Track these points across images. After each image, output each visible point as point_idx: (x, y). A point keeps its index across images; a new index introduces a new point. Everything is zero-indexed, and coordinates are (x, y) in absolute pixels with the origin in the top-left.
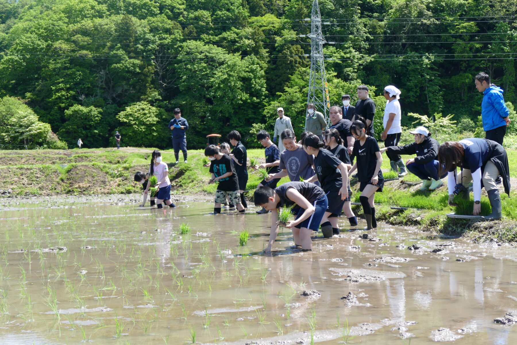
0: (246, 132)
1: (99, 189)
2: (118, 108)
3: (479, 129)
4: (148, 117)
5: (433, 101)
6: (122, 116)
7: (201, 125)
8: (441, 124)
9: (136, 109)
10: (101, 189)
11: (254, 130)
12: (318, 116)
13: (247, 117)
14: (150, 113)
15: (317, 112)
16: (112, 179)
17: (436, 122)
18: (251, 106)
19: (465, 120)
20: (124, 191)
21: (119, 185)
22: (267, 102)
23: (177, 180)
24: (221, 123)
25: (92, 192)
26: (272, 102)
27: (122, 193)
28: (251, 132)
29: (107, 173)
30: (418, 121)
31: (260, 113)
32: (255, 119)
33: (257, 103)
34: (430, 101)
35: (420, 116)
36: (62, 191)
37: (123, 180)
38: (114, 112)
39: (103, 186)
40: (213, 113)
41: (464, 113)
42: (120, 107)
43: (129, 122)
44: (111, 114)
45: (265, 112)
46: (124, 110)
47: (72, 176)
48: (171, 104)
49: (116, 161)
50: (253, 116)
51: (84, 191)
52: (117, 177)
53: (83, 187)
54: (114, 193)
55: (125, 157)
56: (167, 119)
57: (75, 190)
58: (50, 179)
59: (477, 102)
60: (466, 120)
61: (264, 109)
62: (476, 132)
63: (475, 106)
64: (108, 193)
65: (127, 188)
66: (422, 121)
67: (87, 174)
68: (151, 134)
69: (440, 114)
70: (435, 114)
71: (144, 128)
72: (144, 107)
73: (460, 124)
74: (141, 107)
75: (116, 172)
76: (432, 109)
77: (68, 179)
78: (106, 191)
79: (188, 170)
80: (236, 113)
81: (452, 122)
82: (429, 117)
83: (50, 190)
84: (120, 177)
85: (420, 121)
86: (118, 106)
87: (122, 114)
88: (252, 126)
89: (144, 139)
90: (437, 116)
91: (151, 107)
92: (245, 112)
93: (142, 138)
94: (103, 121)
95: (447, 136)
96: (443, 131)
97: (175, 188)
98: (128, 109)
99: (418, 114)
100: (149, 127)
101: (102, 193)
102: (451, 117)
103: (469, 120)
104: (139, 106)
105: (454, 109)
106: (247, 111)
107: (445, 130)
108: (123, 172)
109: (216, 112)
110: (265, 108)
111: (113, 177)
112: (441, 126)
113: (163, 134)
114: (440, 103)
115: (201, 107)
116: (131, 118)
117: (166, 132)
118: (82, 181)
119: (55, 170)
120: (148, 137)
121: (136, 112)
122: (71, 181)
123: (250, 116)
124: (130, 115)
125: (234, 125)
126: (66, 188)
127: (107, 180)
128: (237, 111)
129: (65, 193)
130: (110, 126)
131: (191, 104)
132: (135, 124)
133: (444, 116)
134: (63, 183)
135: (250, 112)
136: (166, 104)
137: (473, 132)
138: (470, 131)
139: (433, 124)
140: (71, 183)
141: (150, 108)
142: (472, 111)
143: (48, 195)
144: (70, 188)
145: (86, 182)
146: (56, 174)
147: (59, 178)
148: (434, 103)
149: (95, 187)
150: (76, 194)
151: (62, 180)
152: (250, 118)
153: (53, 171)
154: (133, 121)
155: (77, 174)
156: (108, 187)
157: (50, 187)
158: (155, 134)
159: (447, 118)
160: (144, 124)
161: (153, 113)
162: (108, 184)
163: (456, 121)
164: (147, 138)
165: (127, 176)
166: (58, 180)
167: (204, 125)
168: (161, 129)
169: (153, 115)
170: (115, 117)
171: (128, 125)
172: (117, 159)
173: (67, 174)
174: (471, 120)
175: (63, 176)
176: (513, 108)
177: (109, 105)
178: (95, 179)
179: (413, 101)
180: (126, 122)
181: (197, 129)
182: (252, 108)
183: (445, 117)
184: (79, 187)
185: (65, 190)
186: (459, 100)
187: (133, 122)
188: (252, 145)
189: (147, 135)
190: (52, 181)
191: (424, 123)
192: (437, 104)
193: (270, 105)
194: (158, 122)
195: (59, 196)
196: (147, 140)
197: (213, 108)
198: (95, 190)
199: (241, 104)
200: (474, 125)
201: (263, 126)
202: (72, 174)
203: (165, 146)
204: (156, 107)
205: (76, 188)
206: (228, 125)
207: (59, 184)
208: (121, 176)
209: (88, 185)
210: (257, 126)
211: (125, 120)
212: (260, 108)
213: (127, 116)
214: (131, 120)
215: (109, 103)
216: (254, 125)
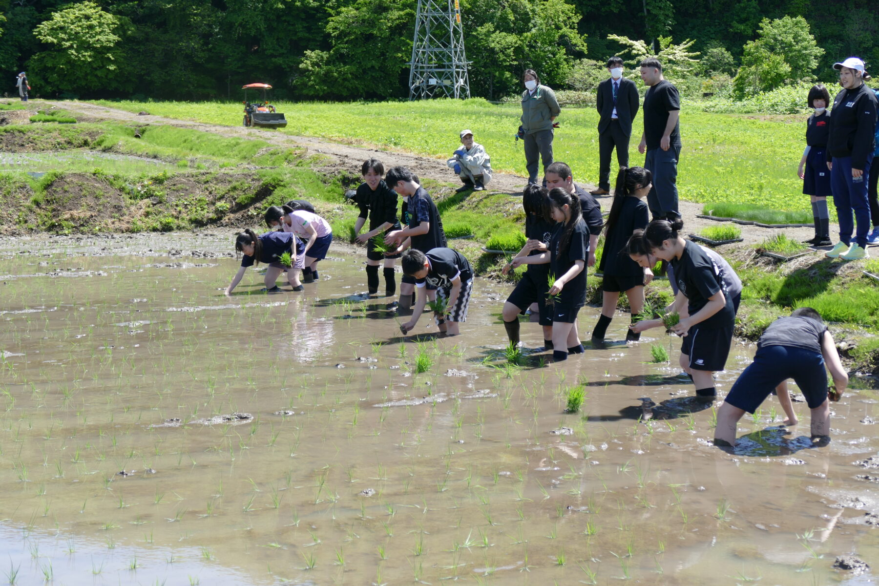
0: (291, 67)
1: (110, 221)
2: (37, 14)
3: (744, 69)
4: (97, 34)
5: (654, 12)
6: (44, 31)
7: (203, 51)
8: (671, 57)
9: (72, 17)
10: (113, 223)
11: (308, 62)
12: (544, 93)
13: (294, 38)
14: (101, 25)
15: (541, 86)
16: (133, 201)
17: (660, 53)
18: (303, 16)
19: (715, 50)
20: (159, 227)
21: (147, 214)
22: (332, 8)
23: (258, 205)
24: (243, 48)
25: (97, 228)
26: (343, 9)
27: (155, 230)
28: (301, 66)
29: (122, 189)
30: (626, 50)
31: (320, 30)
32: (309, 40)
33: (313, 8)
34: (648, 11)
35: (631, 42)
36: (38, 226)
37: (154, 205)
38: (29, 22)
39: (117, 215)
40: (228, 27)
41: (713, 36)
42: (40, 12)
43: (59, 44)
44: (24, 25)
45: (329, 28)
46: (50, 18)
47: (56, 196)
48: (142, 8)
49: (81, 141)
50: (307, 35)
51: (82, 225)
52: (142, 198)
53: (79, 219)
54: (138, 231)
55: (98, 133)
56: (134, 38)
57: (64, 223)
58: (14, 202)
59: (738, 16)
60: (718, 51)
61: (327, 23)
62: (737, 76)
63: (735, 24)
64: (128, 230)
65: (164, 220)
66: (634, 52)
67: (84, 192)
68: (103, 66)
69: (669, 39)
70: (660, 38)
71: (90, 56)
72: (89, 12)
73: (706, 58)
74: (83, 12)
75: (139, 189)
76: (652, 27)
77: (48, 201)
78: (124, 226)
79: (279, 185)
80: (270, 29)
81: (691, 54)
82: (648, 43)
83: (17, 223)
84: (147, 197)
85: (630, 52)
86: (37, 10)
87: (45, 26)
88: (304, 55)
89: (89, 77)
90: (663, 41)
91: (103, 13)
92: (291, 28)
93: (87, 75)
94: (7, 41)
95: (681, 80)
96: (673, 71)
97: (255, 220)
98: (57, 16)
99: (626, 38)
100: (100, 53)
101: (116, 230)
102: (690, 44)
103: (723, 50)
104: (80, 10)
105: (693, 28)
106: (293, 25)
107: (679, 69)
108: (153, 187)
109: (231, 25)
110: (330, 18)
111: (135, 198)
112: (670, 61)
113: (129, 68)
114: (667, 16)
115: (203, 17)
116: (63, 36)
117: (134, 64)
118: (76, 206)
119: (21, 184)
120: (99, 73)
121: (73, 24)
122: (55, 205)
123: (300, 35)
124: (62, 28)
125: (268, 52)
126: (46, 219)
127: (123, 204)
128: (275, 24)
129: (46, 230)
130: (20, 51)
131: (184, 9)
132: (71, 47)
133: (676, 42)
134: (38, 211)
135: (299, 26)
136: (133, 7)
137: (732, 75)
138: (723, 71)
139: (656, 57)
140: (54, 210)
141: (101, 16)
142: (728, 32)
143: (13, 234)
144: (54, 221)
145: (85, 208)
146: (24, 192)
147: (31, 199)
148: (656, 16)
149: (102, 217)
150: (67, 232)
151: (37, 203)
152: (301, 39)
153: (18, 185)
154: (68, 40)
155: (66, 191)
156: (126, 218)
157: (16, 217)
158: (112, 67)
159: (682, 46)
160: (89, 47)
161: (108, 25)
162: (127, 213)
163: (699, 53)
164: (96, 76)
165: (161, 196)
166: (28, 203)
167: (210, 50)
168: (124, 58)
169: (107, 30)
170: (31, 31)
171: (57, 49)
172: (82, 138)
173: (45, 193)
174: (727, 50)
175: (40, 196)
176: (807, 30)
177: (18, 8)
178: (101, 202)
179: (616, 11)
180: (52, 43)
181: (196, 59)
182: (303, 20)
183: (678, 44)
184: (72, 219)
185: (44, 224)
186: (704, 10)
187: (68, 44)
188: (305, 92)
189: (96, 69)
190: (17, 207)
191: (638, 55)
192: (662, 18)
193: (338, 13)
194: (117, 44)
195: (35, 236)
196: (95, 79)
197: (226, 18)
198: (103, 225)
199: (280, 9)
200: (731, 59)
201: (325, 55)
202: (55, 191)
203: (131, 91)
204: (114, 14)
205: (66, 220)
206: (256, 51)
207: (31, 211)
208: (149, 195)
209: (88, 214)
210: (313, 54)
211: (50, 39)
212: (320, 20)
213: (53, 31)
214: (64, 40)
215: (19, 4)
216: (308, 52)
